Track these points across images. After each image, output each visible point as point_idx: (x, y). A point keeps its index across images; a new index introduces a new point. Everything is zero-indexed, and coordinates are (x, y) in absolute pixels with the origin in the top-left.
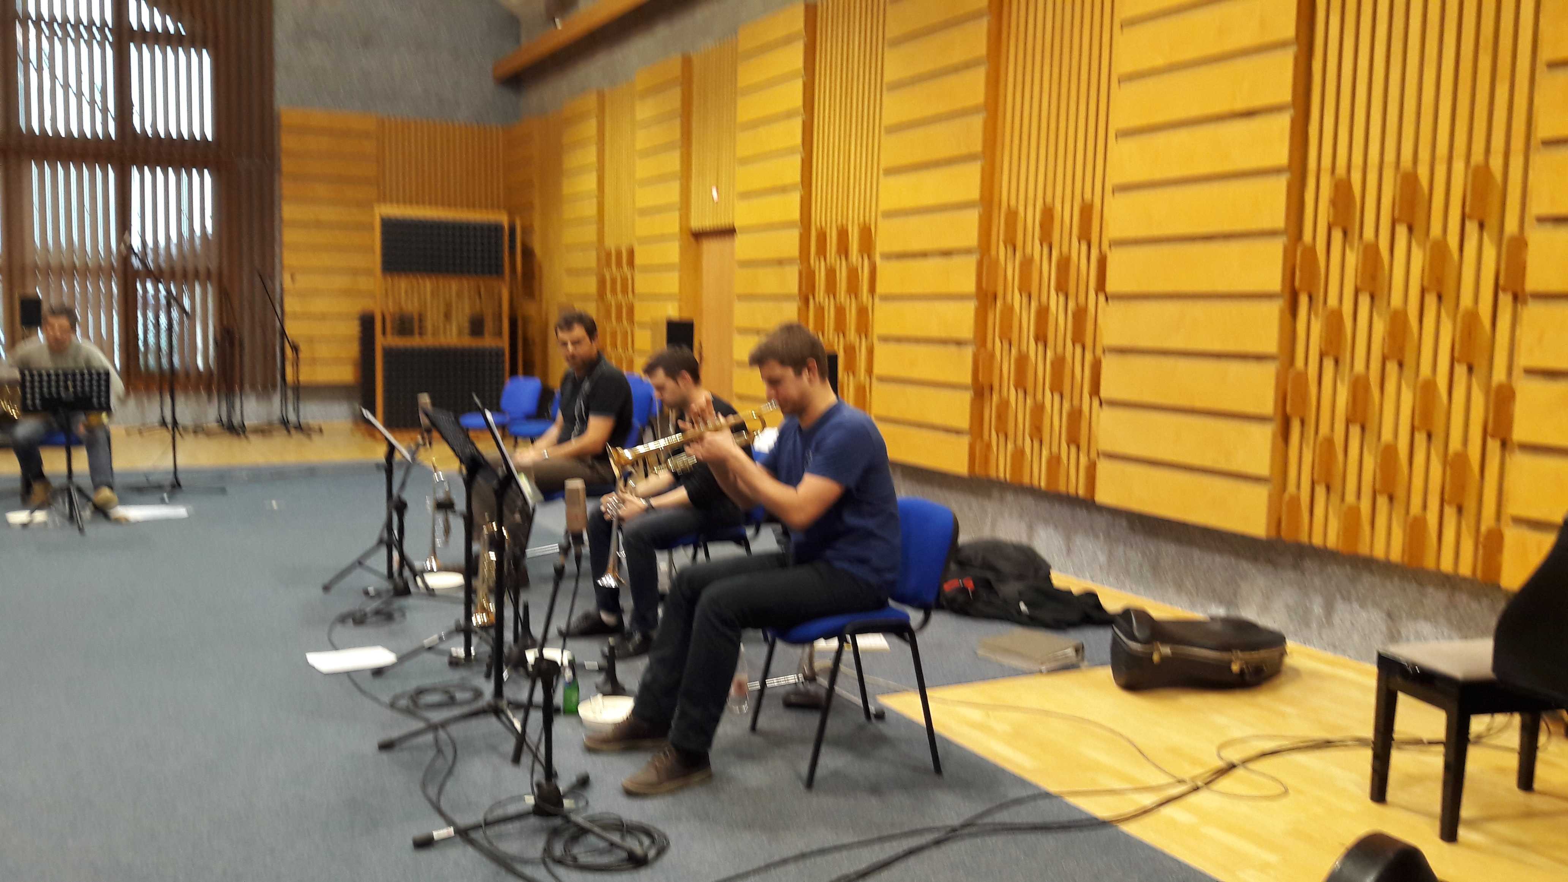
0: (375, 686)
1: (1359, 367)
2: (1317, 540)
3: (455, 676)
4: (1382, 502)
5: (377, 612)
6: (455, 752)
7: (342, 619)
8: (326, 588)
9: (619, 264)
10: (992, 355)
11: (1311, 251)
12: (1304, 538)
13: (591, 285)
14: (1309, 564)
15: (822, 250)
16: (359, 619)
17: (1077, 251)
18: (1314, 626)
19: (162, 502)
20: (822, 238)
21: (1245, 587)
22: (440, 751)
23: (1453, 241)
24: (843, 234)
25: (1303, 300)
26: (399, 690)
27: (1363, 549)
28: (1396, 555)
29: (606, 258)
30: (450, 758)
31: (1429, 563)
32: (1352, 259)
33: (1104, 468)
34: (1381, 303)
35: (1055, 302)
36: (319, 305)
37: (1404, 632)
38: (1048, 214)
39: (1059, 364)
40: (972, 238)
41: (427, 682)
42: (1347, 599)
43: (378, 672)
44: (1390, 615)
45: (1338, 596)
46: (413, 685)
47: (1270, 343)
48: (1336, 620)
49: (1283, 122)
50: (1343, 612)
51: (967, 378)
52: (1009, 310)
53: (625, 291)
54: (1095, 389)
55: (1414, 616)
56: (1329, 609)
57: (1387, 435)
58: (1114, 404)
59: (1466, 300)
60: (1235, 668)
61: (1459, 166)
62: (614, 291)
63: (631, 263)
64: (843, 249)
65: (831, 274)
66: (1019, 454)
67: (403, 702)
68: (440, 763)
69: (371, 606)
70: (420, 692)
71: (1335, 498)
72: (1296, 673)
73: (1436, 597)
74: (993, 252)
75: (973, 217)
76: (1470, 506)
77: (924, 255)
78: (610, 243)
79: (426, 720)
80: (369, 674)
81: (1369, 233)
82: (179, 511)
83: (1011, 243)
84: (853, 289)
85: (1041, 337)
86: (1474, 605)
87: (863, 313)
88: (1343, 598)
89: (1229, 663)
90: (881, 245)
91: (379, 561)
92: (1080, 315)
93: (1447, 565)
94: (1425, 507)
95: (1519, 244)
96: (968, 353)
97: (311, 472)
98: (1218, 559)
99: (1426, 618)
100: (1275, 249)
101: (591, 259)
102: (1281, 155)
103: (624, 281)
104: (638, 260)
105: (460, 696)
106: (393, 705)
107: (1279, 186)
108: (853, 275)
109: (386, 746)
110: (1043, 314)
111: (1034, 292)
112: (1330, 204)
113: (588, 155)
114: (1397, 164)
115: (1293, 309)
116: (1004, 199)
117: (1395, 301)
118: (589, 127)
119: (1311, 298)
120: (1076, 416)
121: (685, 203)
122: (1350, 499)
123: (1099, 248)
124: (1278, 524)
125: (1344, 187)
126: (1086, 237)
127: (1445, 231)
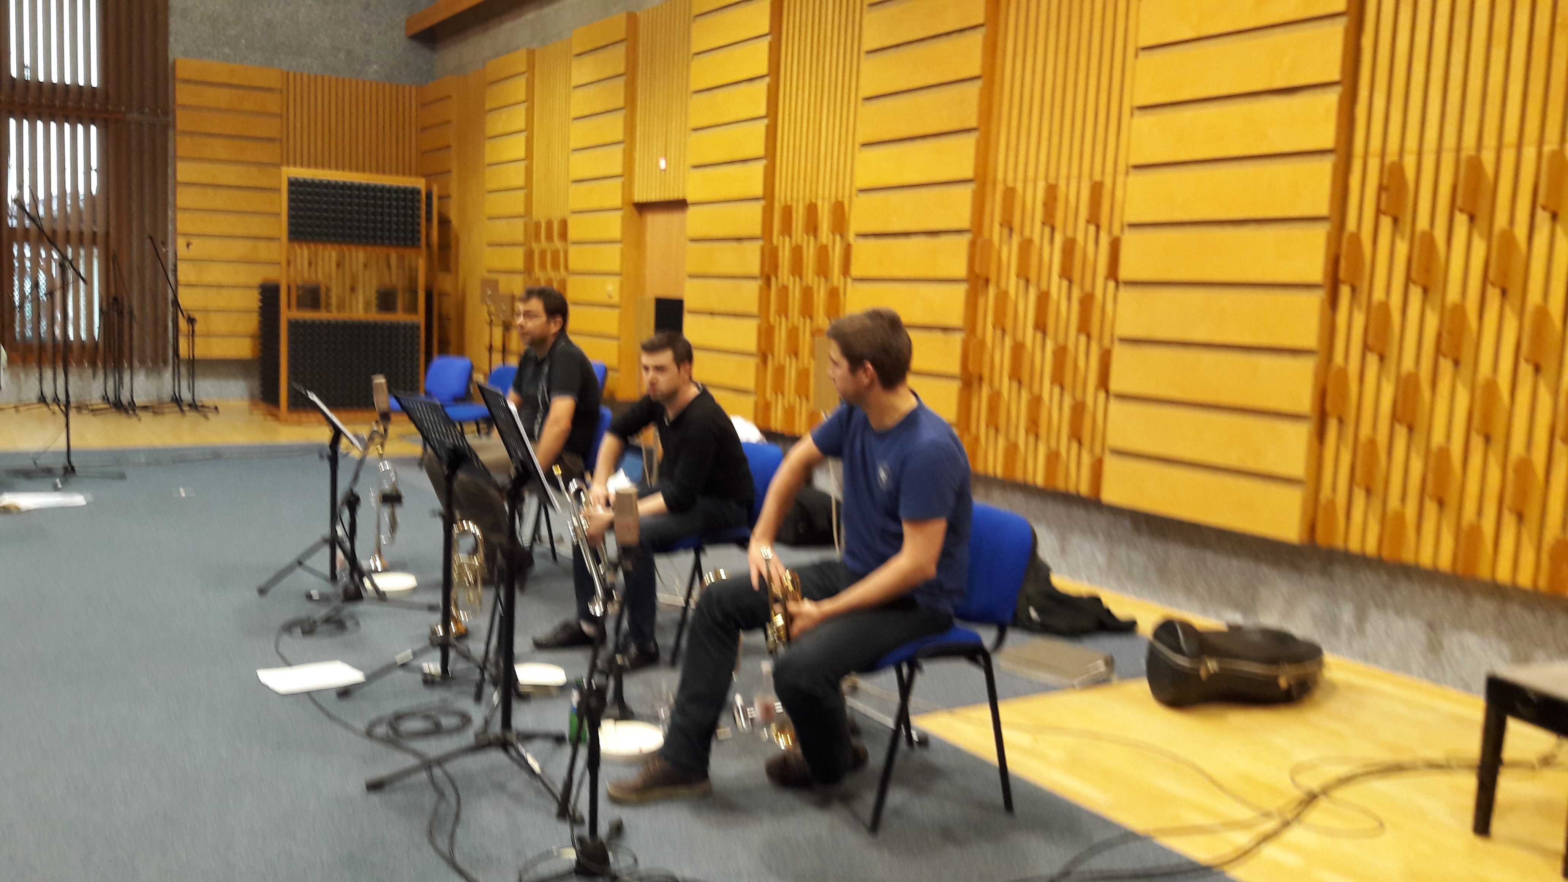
0: (344, 709)
1: (1408, 364)
2: (1354, 546)
3: (433, 697)
4: (1431, 508)
5: (328, 620)
6: (458, 795)
7: (288, 628)
8: (262, 591)
9: (550, 237)
10: (983, 343)
11: (1356, 238)
12: (1339, 543)
13: (516, 258)
14: (1339, 571)
15: (787, 229)
16: (309, 628)
17: (1083, 233)
18: (1344, 635)
19: (56, 489)
20: (787, 212)
21: (1264, 593)
22: (441, 794)
23: (1521, 231)
24: (812, 210)
25: (1345, 291)
26: (373, 716)
27: (1408, 556)
28: (1445, 562)
29: (534, 231)
30: (453, 800)
31: (1484, 572)
32: (1402, 248)
33: (1112, 466)
34: (1435, 297)
35: (1056, 286)
36: (215, 274)
37: (1446, 642)
38: (1052, 192)
39: (1061, 353)
40: (963, 218)
41: (404, 704)
42: (1381, 606)
43: (345, 692)
44: (1431, 626)
45: (1371, 603)
46: (389, 708)
47: (1309, 337)
48: (1369, 629)
49: (1331, 99)
50: (1376, 621)
51: (955, 368)
52: (1002, 297)
53: (556, 266)
54: (1104, 382)
55: (1458, 625)
56: (1361, 618)
57: (1438, 438)
58: (1123, 397)
59: (1533, 294)
60: (1283, 682)
61: (1529, 152)
62: (543, 266)
63: (564, 236)
64: (812, 228)
65: (797, 252)
66: (1012, 450)
67: (382, 730)
68: (443, 807)
69: (321, 612)
70: (399, 717)
71: (1377, 502)
72: (1333, 687)
73: (1485, 607)
74: (986, 234)
75: (966, 193)
76: (1533, 514)
77: (907, 234)
78: (539, 214)
79: (415, 753)
80: (334, 695)
81: (1423, 223)
82: (78, 500)
83: (1008, 225)
84: (823, 270)
85: (1041, 326)
86: (1528, 618)
87: (834, 295)
88: (1377, 605)
89: (1275, 679)
90: (855, 225)
91: (321, 561)
92: (1087, 301)
93: (1503, 574)
94: (1480, 512)
96: (957, 339)
97: (216, 455)
98: (1235, 563)
99: (1472, 629)
100: (1318, 236)
101: (517, 230)
102: (1327, 137)
103: (555, 254)
104: (572, 234)
105: (448, 722)
106: (369, 734)
107: (1325, 167)
108: (823, 253)
109: (375, 786)
110: (1043, 299)
111: (1033, 276)
112: (1381, 188)
113: (517, 118)
114: (1458, 149)
115: (1333, 301)
116: (1000, 176)
117: (1453, 294)
118: (518, 88)
119: (1354, 290)
120: (1078, 409)
121: (628, 174)
122: (1394, 502)
123: (1110, 231)
124: (1311, 528)
125: (1397, 170)
126: (1094, 219)
127: (1512, 221)
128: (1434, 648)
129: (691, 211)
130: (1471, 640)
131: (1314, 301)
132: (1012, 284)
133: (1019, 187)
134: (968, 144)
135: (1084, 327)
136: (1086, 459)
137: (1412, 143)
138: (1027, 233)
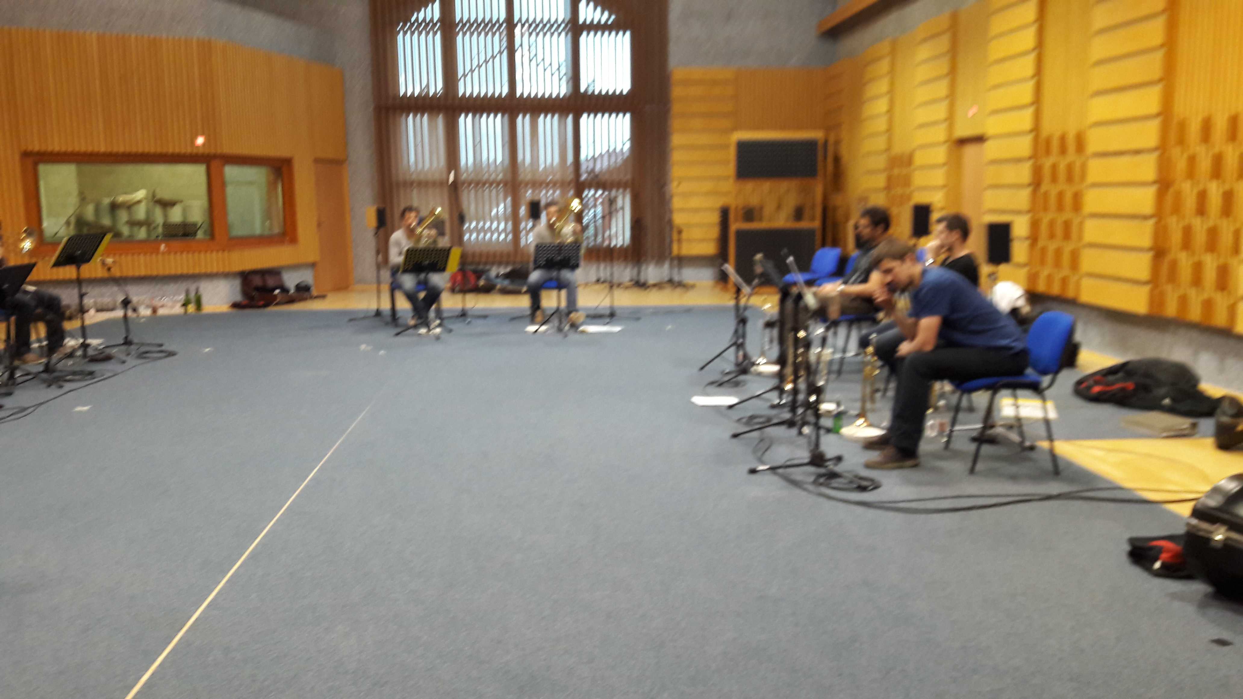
5: (729, 381)
6: (772, 442)
8: (701, 369)
9: (902, 165)
10: (1166, 224)
13: (880, 181)
15: (1048, 153)
16: (719, 384)
19: (607, 324)
20: (1048, 141)
24: (1063, 139)
29: (892, 161)
30: (768, 443)
33: (1242, 307)
36: (694, 202)
38: (1208, 123)
39: (1213, 232)
40: (1154, 141)
41: (758, 413)
43: (731, 407)
46: (750, 414)
51: (1149, 243)
52: (1178, 195)
53: (906, 185)
54: (1236, 251)
62: (898, 185)
63: (910, 164)
64: (1063, 151)
65: (1054, 168)
66: (1183, 298)
67: (744, 420)
68: (762, 445)
69: (726, 378)
70: (754, 417)
74: (1169, 151)
75: (1155, 125)
77: (1121, 153)
78: (896, 150)
80: (724, 407)
82: (616, 329)
84: (1070, 179)
85: (1201, 213)
87: (1077, 197)
90: (1091, 147)
91: (731, 355)
92: (1228, 196)
96: (1150, 224)
101: (880, 162)
103: (906, 177)
104: (916, 162)
106: (738, 420)
108: (1070, 167)
109: (735, 436)
113: (882, 86)
116: (1176, 111)
118: (884, 66)
121: (951, 119)
126: (1233, 139)
129: (988, 143)
133: (1187, 118)
134: (1156, 92)
135: (1226, 214)
136: (1226, 304)
138: (1192, 149)
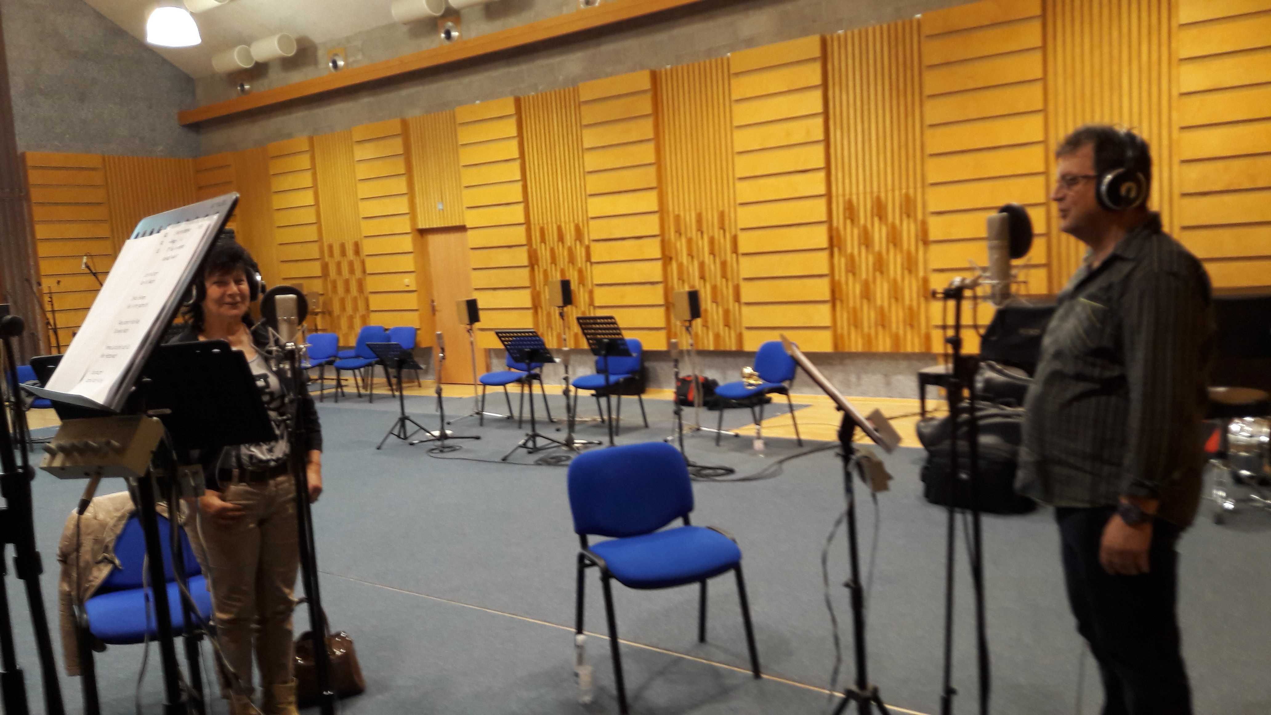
1: (864, 275)
2: (853, 350)
4: (880, 329)
9: (344, 253)
10: (673, 288)
11: (838, 229)
12: (847, 349)
13: (316, 269)
14: (848, 361)
15: (543, 240)
17: (718, 234)
20: (542, 231)
23: (898, 222)
24: (559, 230)
25: (836, 250)
27: (874, 350)
28: (888, 349)
31: (902, 350)
32: (856, 231)
34: (871, 249)
35: (708, 259)
38: (699, 218)
42: (866, 372)
44: (886, 376)
45: (862, 372)
47: (825, 270)
49: (822, 174)
50: (865, 378)
52: (680, 264)
53: (353, 271)
56: (859, 378)
57: (879, 302)
58: (748, 304)
59: (905, 246)
61: (897, 193)
62: (339, 272)
64: (561, 239)
65: (552, 252)
71: (859, 331)
75: (654, 218)
76: (916, 324)
77: (624, 239)
81: (862, 222)
83: (678, 232)
84: (572, 261)
85: (702, 276)
87: (583, 273)
88: (864, 372)
94: (898, 328)
95: (924, 223)
100: (824, 229)
101: (312, 251)
102: (822, 190)
103: (351, 264)
104: (366, 251)
107: (823, 201)
108: (570, 251)
110: (702, 265)
111: (695, 253)
112: (845, 209)
113: (303, 180)
114: (872, 192)
115: (832, 255)
116: (671, 209)
117: (877, 248)
118: (301, 162)
119: (840, 249)
120: (727, 313)
121: (413, 213)
122: (866, 330)
123: (730, 233)
124: (836, 345)
125: (850, 202)
126: (722, 228)
127: (894, 218)
128: (888, 384)
129: (470, 233)
130: (900, 377)
131: (825, 255)
132: (685, 259)
133: (682, 214)
134: (653, 195)
135: (724, 276)
136: (733, 335)
137: (854, 190)
138: (689, 235)
